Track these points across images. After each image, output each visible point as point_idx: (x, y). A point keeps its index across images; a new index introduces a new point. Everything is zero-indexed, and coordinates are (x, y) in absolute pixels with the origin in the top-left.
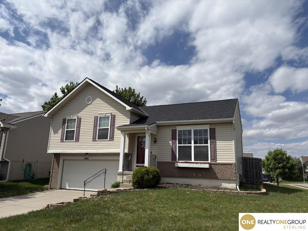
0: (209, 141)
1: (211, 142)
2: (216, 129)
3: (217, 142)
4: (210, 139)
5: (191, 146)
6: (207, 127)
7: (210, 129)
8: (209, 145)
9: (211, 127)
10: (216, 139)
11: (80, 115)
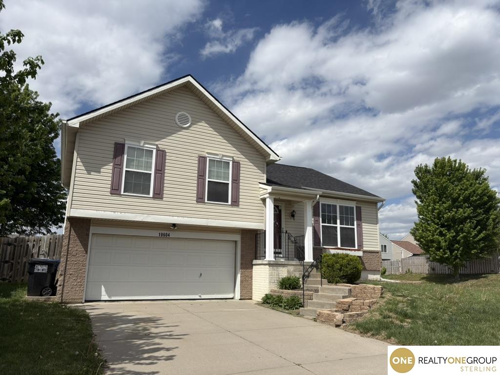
0: (355, 222)
1: (357, 225)
2: (362, 208)
3: (363, 224)
4: (357, 220)
5: (336, 227)
6: (353, 205)
7: (356, 207)
8: (355, 227)
9: (357, 205)
10: (362, 221)
11: (163, 144)
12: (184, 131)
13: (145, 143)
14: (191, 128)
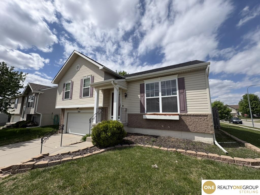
0: (178, 92)
2: (185, 79)
4: (179, 89)
5: (159, 98)
6: (175, 78)
7: (178, 79)
8: (178, 95)
12: (78, 72)
13: (69, 81)
14: (80, 70)
